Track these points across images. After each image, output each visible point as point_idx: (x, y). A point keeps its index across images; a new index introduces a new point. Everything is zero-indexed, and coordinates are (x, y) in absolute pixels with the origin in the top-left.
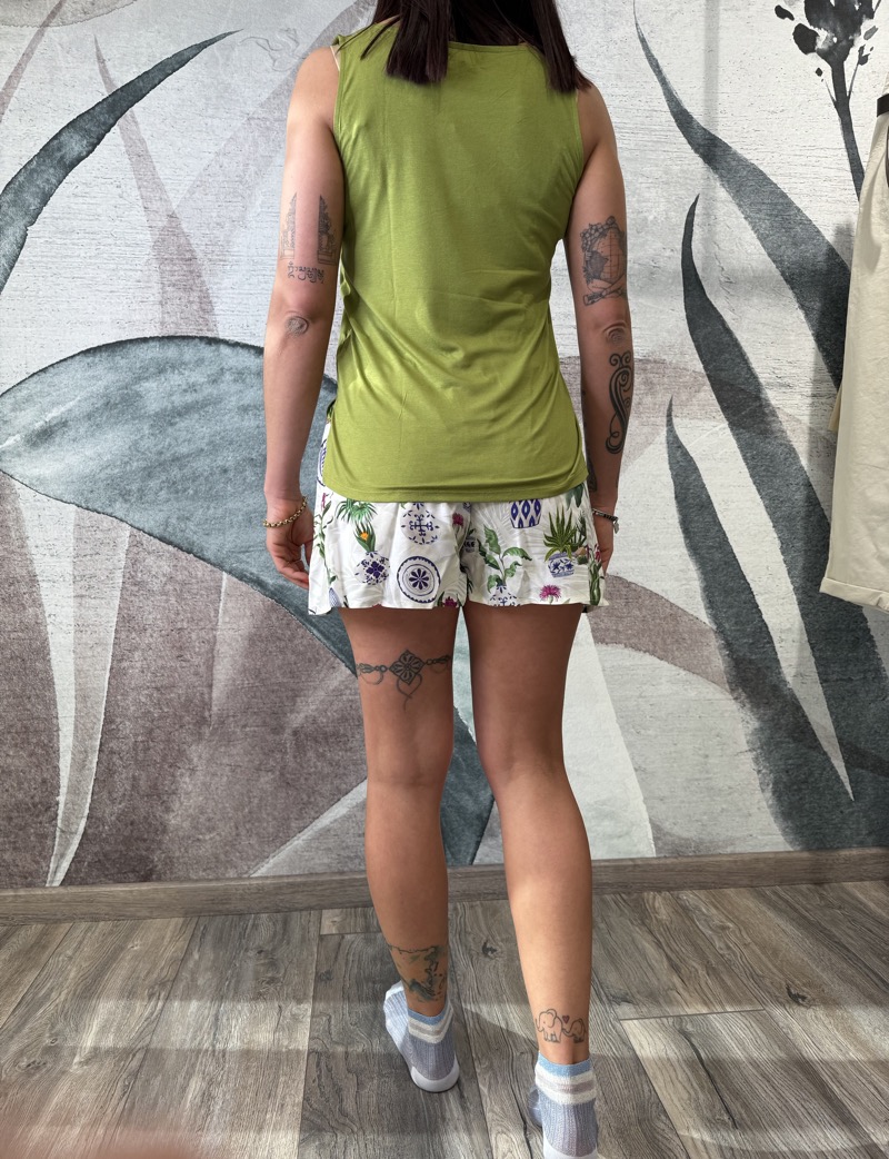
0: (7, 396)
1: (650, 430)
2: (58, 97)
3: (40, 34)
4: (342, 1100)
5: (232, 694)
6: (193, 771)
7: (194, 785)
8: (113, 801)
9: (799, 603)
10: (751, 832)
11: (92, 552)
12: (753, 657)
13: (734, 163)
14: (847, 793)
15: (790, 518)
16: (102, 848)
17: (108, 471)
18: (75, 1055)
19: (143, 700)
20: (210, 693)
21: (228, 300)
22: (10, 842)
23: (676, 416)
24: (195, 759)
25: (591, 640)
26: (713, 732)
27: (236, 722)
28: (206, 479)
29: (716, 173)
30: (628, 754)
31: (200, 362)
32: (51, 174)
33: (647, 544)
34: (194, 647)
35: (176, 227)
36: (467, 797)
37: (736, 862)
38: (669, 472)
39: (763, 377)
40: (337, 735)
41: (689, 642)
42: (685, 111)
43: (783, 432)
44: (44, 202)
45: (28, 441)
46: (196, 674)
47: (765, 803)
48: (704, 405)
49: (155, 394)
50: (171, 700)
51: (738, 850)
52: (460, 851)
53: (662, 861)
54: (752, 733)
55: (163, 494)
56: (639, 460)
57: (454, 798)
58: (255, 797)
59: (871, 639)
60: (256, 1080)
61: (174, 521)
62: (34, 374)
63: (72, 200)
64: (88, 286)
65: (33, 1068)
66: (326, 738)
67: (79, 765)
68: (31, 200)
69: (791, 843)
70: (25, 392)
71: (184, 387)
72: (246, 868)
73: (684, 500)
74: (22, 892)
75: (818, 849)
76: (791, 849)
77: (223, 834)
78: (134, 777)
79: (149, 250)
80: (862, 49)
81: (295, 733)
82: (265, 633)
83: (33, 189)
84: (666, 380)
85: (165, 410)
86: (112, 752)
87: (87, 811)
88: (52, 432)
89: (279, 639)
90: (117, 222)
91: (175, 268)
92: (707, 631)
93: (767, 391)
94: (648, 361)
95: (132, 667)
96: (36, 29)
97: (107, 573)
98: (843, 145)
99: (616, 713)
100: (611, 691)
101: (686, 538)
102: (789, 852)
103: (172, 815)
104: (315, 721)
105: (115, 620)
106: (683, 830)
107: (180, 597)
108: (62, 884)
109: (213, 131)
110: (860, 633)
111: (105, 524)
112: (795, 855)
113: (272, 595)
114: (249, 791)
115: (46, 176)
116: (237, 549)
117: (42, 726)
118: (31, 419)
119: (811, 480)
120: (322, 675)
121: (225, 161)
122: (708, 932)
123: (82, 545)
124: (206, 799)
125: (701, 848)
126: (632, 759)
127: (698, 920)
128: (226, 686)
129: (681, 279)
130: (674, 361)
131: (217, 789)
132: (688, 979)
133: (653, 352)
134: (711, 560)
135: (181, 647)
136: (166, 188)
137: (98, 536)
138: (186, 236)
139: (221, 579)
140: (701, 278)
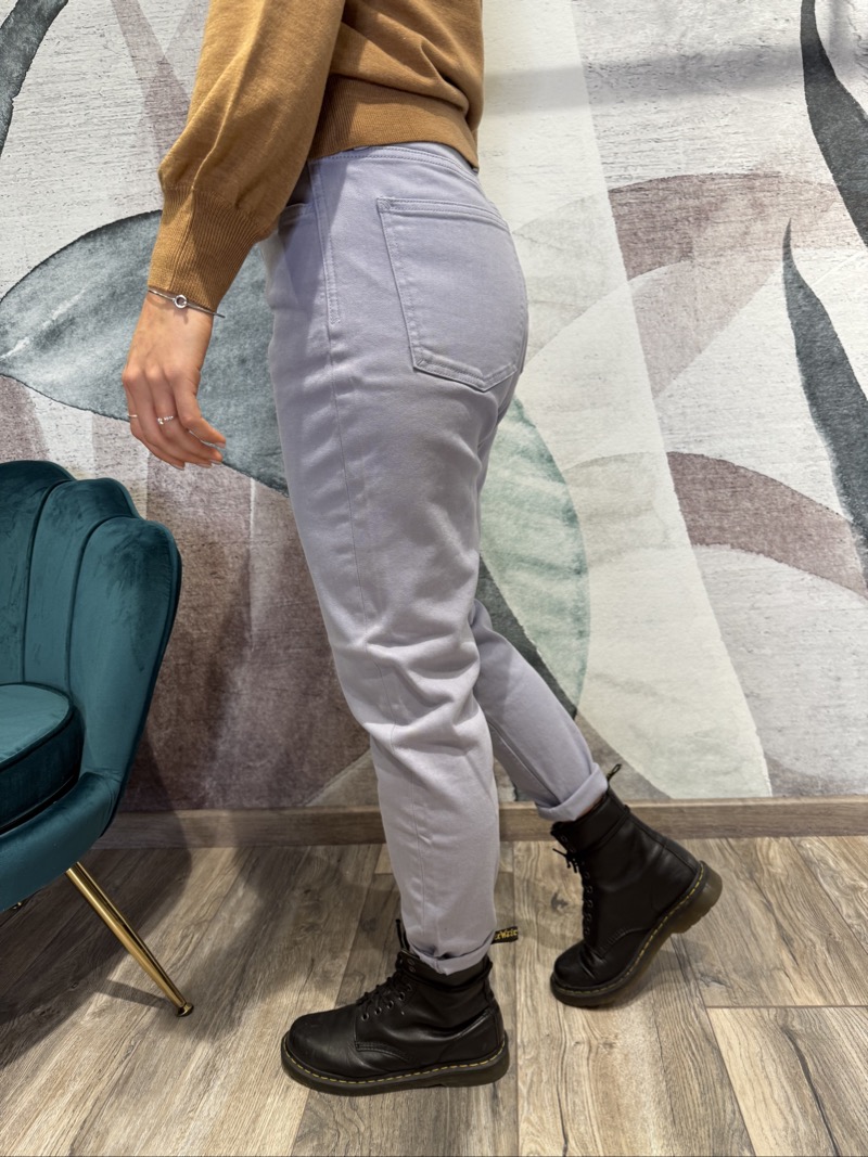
0: (12, 295)
1: (761, 267)
5: (272, 613)
7: (240, 710)
11: (114, 462)
18: (91, 1003)
20: (249, 612)
23: (797, 246)
24: (239, 683)
25: (687, 540)
27: (278, 643)
30: (736, 677)
32: (30, 31)
33: (760, 416)
34: (227, 563)
35: (169, 75)
38: (787, 322)
41: (817, 538)
44: (27, 67)
45: (38, 344)
46: (232, 592)
48: (835, 228)
50: (209, 620)
53: (781, 802)
56: (746, 308)
58: (304, 723)
62: (36, 267)
63: (55, 59)
64: (81, 159)
65: (47, 1016)
68: (13, 66)
70: (28, 290)
72: (300, 797)
73: (809, 356)
77: (274, 761)
78: (177, 699)
79: (140, 109)
83: (14, 52)
84: (781, 199)
88: (61, 332)
90: (105, 79)
91: (172, 126)
92: (840, 524)
94: (756, 176)
99: (721, 628)
100: (714, 603)
101: (813, 405)
103: (220, 741)
107: (207, 507)
111: (123, 431)
114: (298, 717)
115: (25, 35)
116: (263, 452)
118: (36, 319)
123: (103, 455)
124: (254, 724)
125: (831, 786)
126: (742, 683)
127: (823, 876)
128: (264, 604)
129: (801, 60)
130: (792, 174)
131: (264, 713)
132: (802, 957)
133: (762, 164)
134: (847, 433)
135: (214, 564)
136: (154, 29)
137: (118, 445)
138: (180, 85)
139: (249, 487)
140: (827, 54)
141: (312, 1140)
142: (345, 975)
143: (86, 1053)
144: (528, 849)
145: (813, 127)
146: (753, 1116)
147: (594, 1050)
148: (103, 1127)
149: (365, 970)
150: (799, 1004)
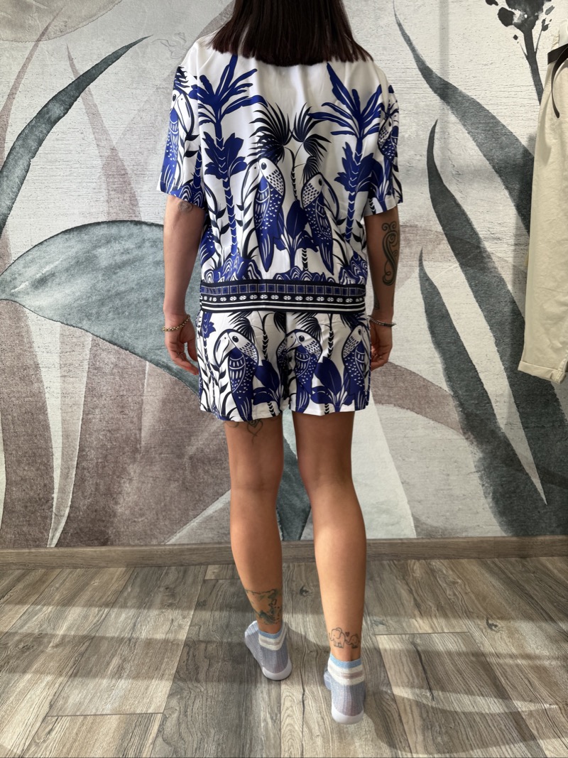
0: (21, 259)
1: (409, 269)
2: (46, 82)
3: (36, 46)
4: (198, 673)
5: (153, 434)
6: (131, 480)
7: (132, 489)
8: (85, 497)
9: (509, 378)
10: (478, 524)
11: (70, 350)
12: (478, 412)
13: (460, 99)
14: (542, 500)
15: (501, 324)
16: (79, 525)
17: (79, 302)
18: (50, 642)
19: (101, 437)
20: (140, 434)
21: (147, 198)
22: (26, 521)
23: (425, 260)
24: (132, 474)
26: (452, 460)
27: (155, 451)
28: (136, 305)
29: (449, 105)
30: (397, 473)
31: (131, 236)
32: (43, 127)
33: (408, 341)
34: (130, 406)
35: (116, 156)
36: (296, 498)
37: (468, 542)
38: (421, 296)
39: (482, 233)
40: (216, 459)
41: (436, 403)
42: (428, 67)
43: (495, 268)
44: (40, 143)
45: (33, 286)
46: (132, 422)
47: (487, 506)
48: (443, 253)
49: (105, 255)
50: (118, 438)
51: (470, 535)
52: (292, 532)
53: (420, 541)
54: (478, 461)
55: (111, 315)
57: (288, 499)
58: (167, 496)
59: (557, 400)
60: (151, 660)
61: (117, 331)
62: (36, 246)
63: (55, 142)
64: (66, 193)
65: (26, 648)
66: (209, 462)
67: (65, 476)
68: (33, 143)
69: (505, 531)
71: (122, 251)
72: (163, 539)
73: (431, 313)
74: (33, 550)
75: (524, 535)
76: (504, 534)
77: (149, 518)
78: (97, 484)
79: (100, 170)
80: (544, 21)
81: (191, 458)
82: (172, 397)
83: (34, 137)
84: (418, 237)
85: (111, 265)
86: (84, 468)
87: (70, 503)
88: (46, 280)
89: (180, 401)
90: (82, 155)
91: (116, 180)
92: (447, 396)
93: (485, 243)
94: (406, 226)
95: (95, 418)
96: (34, 43)
97: (79, 363)
98: (533, 83)
99: (389, 447)
100: (386, 434)
101: (432, 337)
102: (504, 537)
103: (119, 506)
104: (202, 451)
105: (84, 390)
106: (434, 522)
107: (122, 377)
108: (56, 546)
109: (136, 97)
110: (550, 397)
111: (77, 334)
112: (507, 539)
113: (176, 375)
114: (164, 493)
115: (40, 129)
116: (154, 348)
117: (43, 453)
118: (34, 272)
119: (515, 299)
120: (206, 423)
121: (143, 114)
122: (444, 585)
123: (65, 346)
124: (139, 497)
125: (446, 533)
126: (400, 476)
127: (440, 578)
128: (149, 429)
129: (427, 174)
130: (423, 226)
131: (145, 491)
132: (424, 613)
133: (409, 221)
134: (449, 351)
135: (123, 406)
136: (110, 132)
137: (74, 341)
138: (122, 161)
139: (145, 366)
140: (439, 172)
141: (177, 695)
142: (190, 626)
143: (52, 664)
144: (289, 567)
145: (433, 205)
146: (394, 678)
147: (319, 655)
148: (66, 695)
149: (201, 623)
150: (420, 632)
